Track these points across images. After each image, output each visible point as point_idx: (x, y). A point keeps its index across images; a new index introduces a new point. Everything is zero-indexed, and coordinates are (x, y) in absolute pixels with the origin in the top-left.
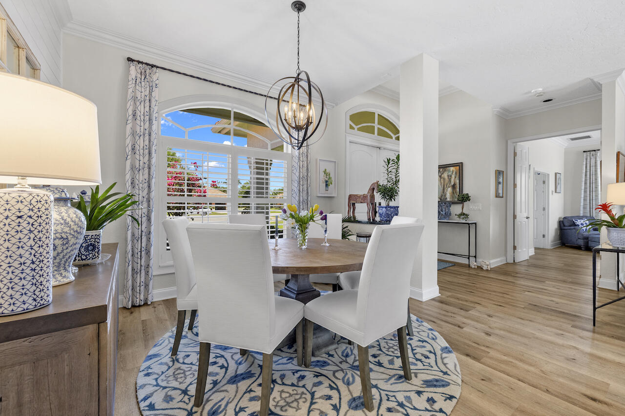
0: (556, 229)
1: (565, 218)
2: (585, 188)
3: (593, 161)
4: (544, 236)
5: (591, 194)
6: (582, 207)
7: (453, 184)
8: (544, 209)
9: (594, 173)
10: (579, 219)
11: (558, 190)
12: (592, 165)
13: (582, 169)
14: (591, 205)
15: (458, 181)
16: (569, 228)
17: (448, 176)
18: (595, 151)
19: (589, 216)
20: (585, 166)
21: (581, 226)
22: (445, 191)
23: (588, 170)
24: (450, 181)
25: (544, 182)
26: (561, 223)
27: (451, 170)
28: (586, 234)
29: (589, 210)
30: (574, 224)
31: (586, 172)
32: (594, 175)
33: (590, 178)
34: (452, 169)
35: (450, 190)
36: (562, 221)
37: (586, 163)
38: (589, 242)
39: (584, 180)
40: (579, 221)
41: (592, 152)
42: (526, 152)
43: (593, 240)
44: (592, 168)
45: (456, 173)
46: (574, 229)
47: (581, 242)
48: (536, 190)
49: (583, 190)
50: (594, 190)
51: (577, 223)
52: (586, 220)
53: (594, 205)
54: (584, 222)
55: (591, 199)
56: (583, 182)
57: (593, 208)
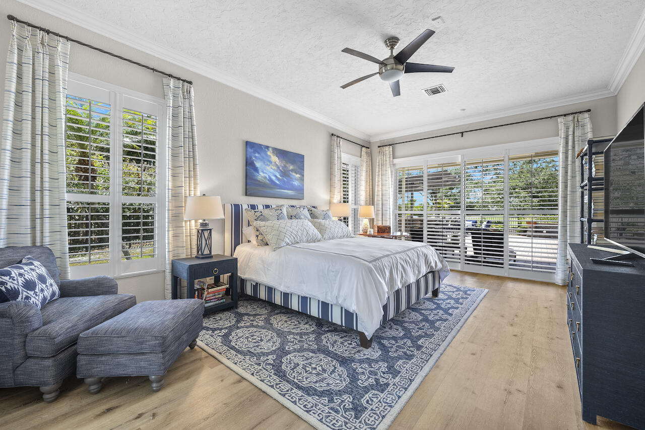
2: (17, 148)
3: (39, 62)
10: (13, 265)
14: (41, 206)
21: (23, 294)
29: (29, 223)
37: (20, 63)
38: (82, 360)
40: (14, 272)
41: (39, 33)
51: (10, 285)
52: (36, 263)
53: (47, 206)
54: (32, 276)
55: (38, 188)
56: (10, 125)
57: (38, 221)
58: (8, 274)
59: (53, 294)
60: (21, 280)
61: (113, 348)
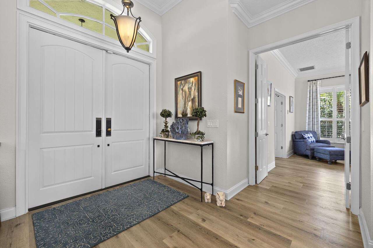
0: (290, 141)
1: (296, 132)
2: (309, 109)
3: (314, 88)
4: (282, 148)
5: (314, 114)
6: (307, 124)
7: (193, 97)
8: (282, 125)
9: (315, 97)
10: (306, 133)
11: (291, 111)
12: (314, 91)
13: (307, 95)
14: (314, 122)
15: (197, 94)
16: (299, 140)
17: (189, 88)
18: (316, 80)
19: (312, 130)
20: (309, 92)
21: (307, 139)
22: (186, 105)
23: (311, 95)
24: (190, 94)
25: (282, 103)
26: (294, 136)
27: (191, 82)
28: (312, 146)
29: (312, 126)
30: (303, 138)
31: (310, 96)
32: (315, 99)
33: (313, 101)
34: (192, 80)
35: (190, 104)
36: (294, 135)
37: (310, 90)
38: (315, 153)
39: (308, 103)
40: (306, 135)
41: (314, 81)
42: (265, 68)
43: (318, 151)
44: (314, 93)
45: (195, 85)
46: (303, 141)
47: (309, 153)
48: (276, 110)
49: (308, 111)
50: (315, 110)
51: (305, 137)
52: (311, 134)
53: (315, 122)
54: (309, 136)
55: (314, 118)
56: (308, 104)
57: (314, 125)
58: (305, 135)
59: (314, 141)
60: (307, 136)
61: (320, 152)
